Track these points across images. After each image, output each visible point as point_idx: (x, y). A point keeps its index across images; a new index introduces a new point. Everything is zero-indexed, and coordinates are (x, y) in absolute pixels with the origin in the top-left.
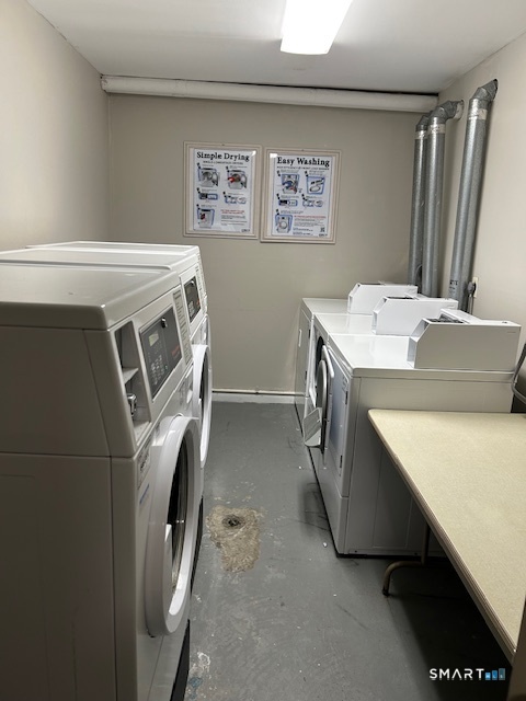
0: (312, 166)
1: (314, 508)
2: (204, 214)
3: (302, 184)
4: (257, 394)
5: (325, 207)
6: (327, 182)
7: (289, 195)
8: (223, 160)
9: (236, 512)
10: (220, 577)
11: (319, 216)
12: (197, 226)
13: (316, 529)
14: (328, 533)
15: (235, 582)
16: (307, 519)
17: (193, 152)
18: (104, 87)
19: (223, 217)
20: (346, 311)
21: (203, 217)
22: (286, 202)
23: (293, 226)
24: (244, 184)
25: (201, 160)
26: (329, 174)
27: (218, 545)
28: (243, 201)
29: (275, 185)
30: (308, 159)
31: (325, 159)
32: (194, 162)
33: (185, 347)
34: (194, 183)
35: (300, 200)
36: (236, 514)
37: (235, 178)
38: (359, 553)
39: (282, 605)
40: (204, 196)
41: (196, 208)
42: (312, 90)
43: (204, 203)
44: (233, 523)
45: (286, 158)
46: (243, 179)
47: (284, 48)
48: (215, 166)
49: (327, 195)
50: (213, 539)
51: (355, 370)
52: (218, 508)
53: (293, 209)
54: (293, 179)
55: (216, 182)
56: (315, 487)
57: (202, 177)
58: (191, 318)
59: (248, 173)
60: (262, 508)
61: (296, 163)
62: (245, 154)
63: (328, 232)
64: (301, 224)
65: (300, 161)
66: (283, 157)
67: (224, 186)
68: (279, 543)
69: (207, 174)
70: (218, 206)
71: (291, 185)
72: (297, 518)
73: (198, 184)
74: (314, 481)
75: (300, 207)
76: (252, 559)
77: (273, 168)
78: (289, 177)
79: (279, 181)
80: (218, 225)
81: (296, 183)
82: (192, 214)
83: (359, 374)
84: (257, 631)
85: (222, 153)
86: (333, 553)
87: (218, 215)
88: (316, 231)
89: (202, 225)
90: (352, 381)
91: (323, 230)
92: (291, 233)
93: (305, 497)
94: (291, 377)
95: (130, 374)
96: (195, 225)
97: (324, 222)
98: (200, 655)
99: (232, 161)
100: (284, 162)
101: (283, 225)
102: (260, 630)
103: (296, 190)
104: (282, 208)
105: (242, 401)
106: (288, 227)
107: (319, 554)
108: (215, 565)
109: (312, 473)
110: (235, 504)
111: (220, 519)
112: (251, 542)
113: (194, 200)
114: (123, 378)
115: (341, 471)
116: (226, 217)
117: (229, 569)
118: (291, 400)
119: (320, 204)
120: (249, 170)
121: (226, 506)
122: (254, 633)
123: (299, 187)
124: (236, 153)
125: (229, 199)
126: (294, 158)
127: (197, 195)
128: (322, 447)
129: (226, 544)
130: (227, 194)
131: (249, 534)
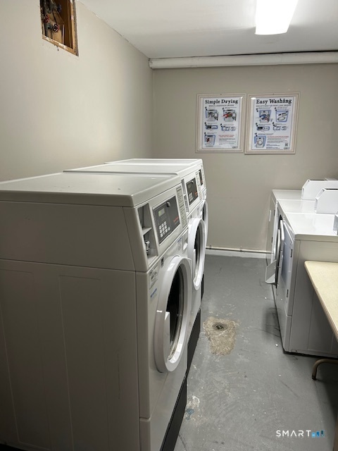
0: (279, 104)
1: (272, 323)
2: (208, 138)
3: (273, 116)
4: (241, 251)
5: (288, 130)
6: (290, 113)
7: (264, 123)
8: (220, 104)
9: (222, 321)
10: (209, 357)
11: (283, 137)
12: (204, 146)
13: (272, 336)
14: (279, 338)
15: (217, 360)
16: (267, 330)
17: (203, 100)
18: (151, 66)
19: (220, 140)
20: (300, 198)
21: (208, 140)
22: (261, 128)
23: (266, 143)
24: (235, 118)
25: (207, 105)
26: (291, 109)
27: (209, 339)
28: (233, 129)
29: (255, 117)
30: (277, 99)
31: (288, 99)
32: (203, 106)
33: (182, 218)
34: (203, 119)
35: (272, 126)
36: (222, 322)
37: (229, 115)
38: (298, 352)
39: (246, 377)
40: (209, 127)
41: (204, 135)
42: (280, 55)
43: (209, 132)
44: (219, 327)
45: (262, 100)
46: (234, 115)
47: (258, 33)
48: (216, 108)
49: (290, 123)
50: (206, 335)
51: (296, 236)
52: (211, 318)
53: (266, 132)
54: (267, 113)
55: (216, 118)
56: (274, 310)
57: (208, 115)
58: (190, 203)
59: (237, 111)
60: (238, 320)
61: (269, 103)
62: (235, 99)
63: (291, 147)
64: (272, 142)
65: (271, 101)
66: (261, 99)
67: (221, 120)
68: (247, 341)
69: (211, 114)
70: (218, 132)
71: (265, 117)
72: (260, 328)
73: (205, 120)
74: (274, 307)
75: (271, 131)
76: (229, 349)
77: (254, 106)
78: (264, 112)
79: (257, 114)
80: (217, 145)
81: (269, 115)
82: (202, 138)
83: (299, 238)
84: (229, 389)
85: (220, 99)
86: (281, 351)
87: (217, 138)
88: (282, 146)
89: (207, 145)
90: (295, 242)
91: (286, 145)
92: (265, 148)
93: (267, 316)
94: (264, 241)
95: (146, 231)
96: (203, 145)
97: (288, 140)
98: (194, 397)
99: (227, 104)
100: (261, 102)
101: (260, 142)
102: (231, 389)
103: (268, 120)
104: (259, 132)
105: (231, 256)
106: (263, 144)
107: (273, 350)
108: (207, 350)
109: (273, 302)
110: (221, 317)
111: (212, 324)
112: (230, 340)
113: (203, 130)
114: (142, 232)
115: (287, 299)
116: (223, 139)
117: (214, 353)
118: (264, 256)
119: (284, 128)
120: (237, 109)
121: (215, 317)
122: (226, 390)
123: (271, 118)
124: (230, 99)
125: (224, 128)
126: (268, 99)
127: (205, 127)
128: (276, 284)
129: (214, 339)
130: (223, 125)
131: (229, 334)
